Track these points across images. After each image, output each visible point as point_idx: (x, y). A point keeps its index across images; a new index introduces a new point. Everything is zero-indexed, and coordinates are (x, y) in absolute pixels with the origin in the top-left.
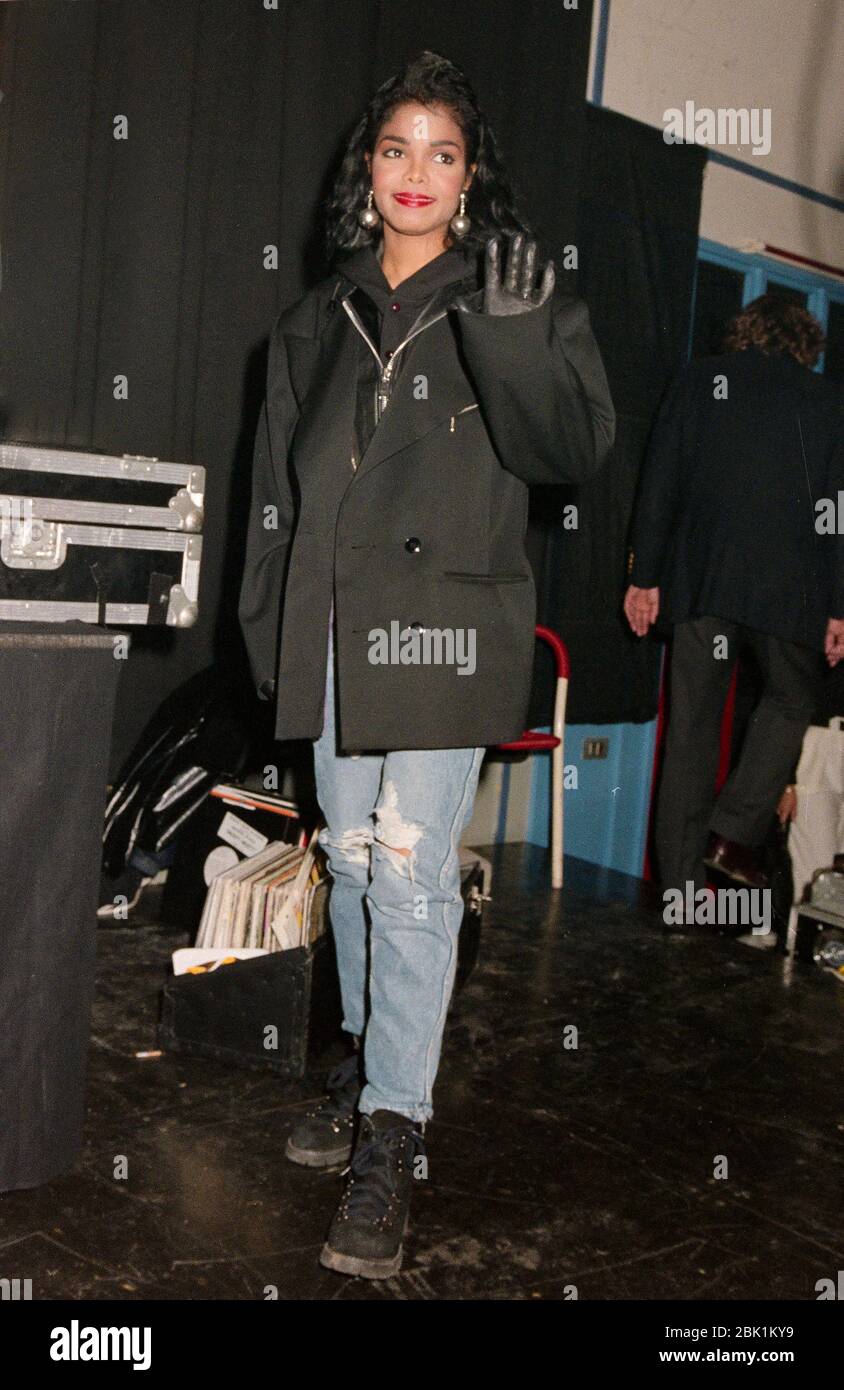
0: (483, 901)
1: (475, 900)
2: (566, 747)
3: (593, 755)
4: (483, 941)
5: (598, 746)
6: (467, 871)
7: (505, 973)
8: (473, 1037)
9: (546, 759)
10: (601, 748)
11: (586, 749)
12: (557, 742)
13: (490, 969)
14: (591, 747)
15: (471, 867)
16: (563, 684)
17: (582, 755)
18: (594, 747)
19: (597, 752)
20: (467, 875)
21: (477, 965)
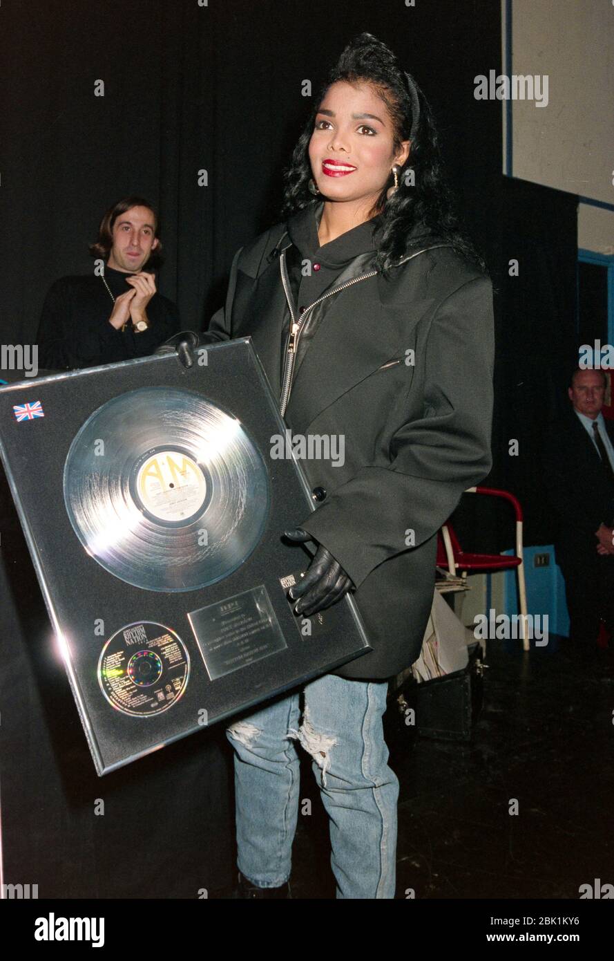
0: (484, 668)
1: (479, 668)
2: (524, 564)
3: (541, 565)
4: (485, 690)
5: (543, 559)
6: (472, 648)
7: (501, 711)
8: (485, 757)
9: (513, 573)
10: (545, 559)
11: (536, 561)
12: (519, 561)
13: (491, 709)
14: (539, 559)
15: (474, 645)
16: (520, 525)
17: (533, 565)
18: (541, 559)
19: (543, 562)
20: (473, 650)
21: (483, 707)
